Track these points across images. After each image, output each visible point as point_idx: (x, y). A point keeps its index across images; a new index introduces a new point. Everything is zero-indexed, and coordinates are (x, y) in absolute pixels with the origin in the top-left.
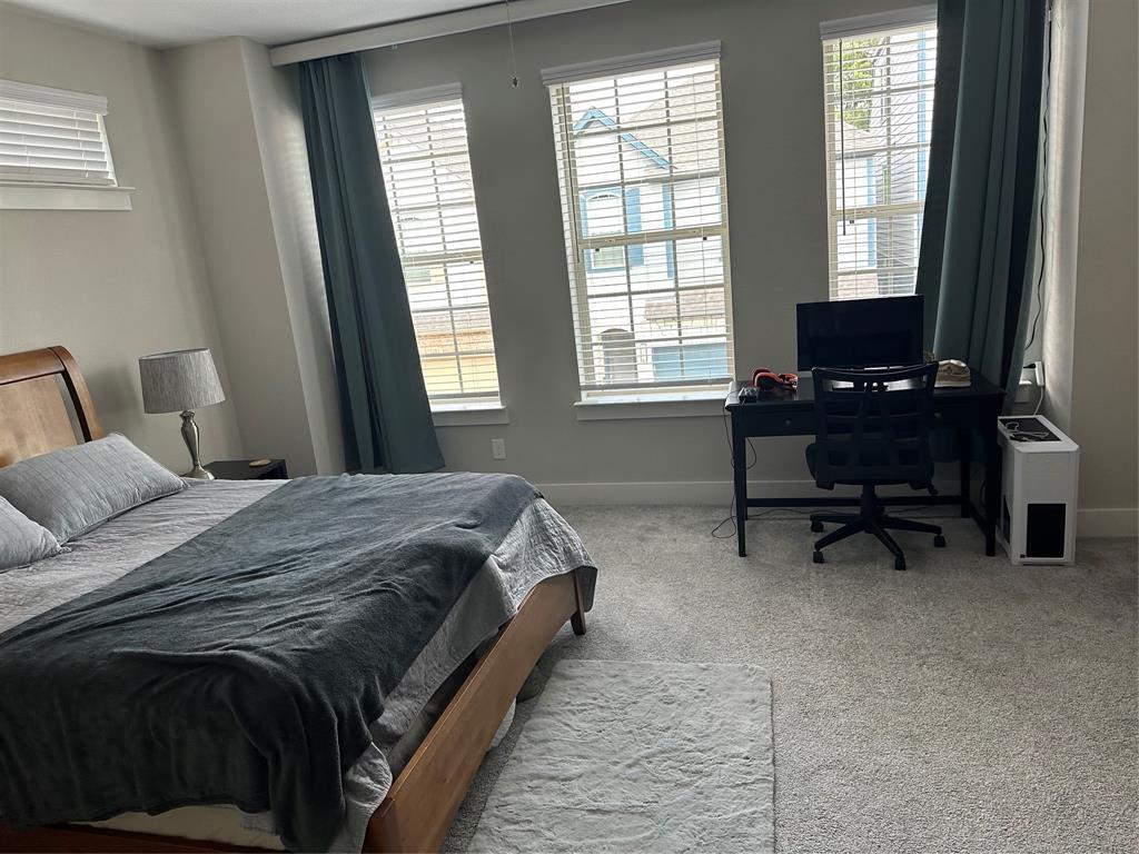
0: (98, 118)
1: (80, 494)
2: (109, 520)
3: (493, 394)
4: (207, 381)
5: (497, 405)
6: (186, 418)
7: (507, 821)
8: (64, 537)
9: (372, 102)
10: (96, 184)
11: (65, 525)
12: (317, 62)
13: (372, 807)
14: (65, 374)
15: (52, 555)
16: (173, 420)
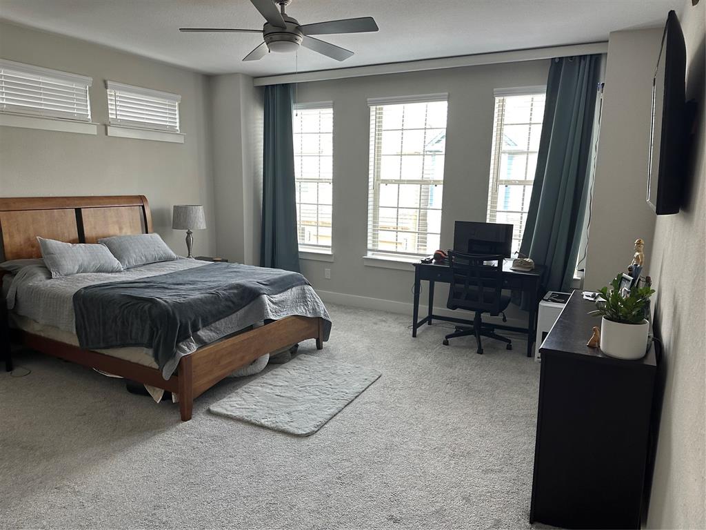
0: (177, 104)
1: (135, 252)
2: (144, 265)
3: (329, 247)
4: (200, 220)
5: (330, 253)
6: (189, 233)
7: (246, 392)
8: (125, 267)
9: (293, 106)
10: (171, 131)
11: (127, 262)
12: (273, 86)
13: (183, 355)
14: (143, 207)
15: (120, 271)
16: (184, 233)
